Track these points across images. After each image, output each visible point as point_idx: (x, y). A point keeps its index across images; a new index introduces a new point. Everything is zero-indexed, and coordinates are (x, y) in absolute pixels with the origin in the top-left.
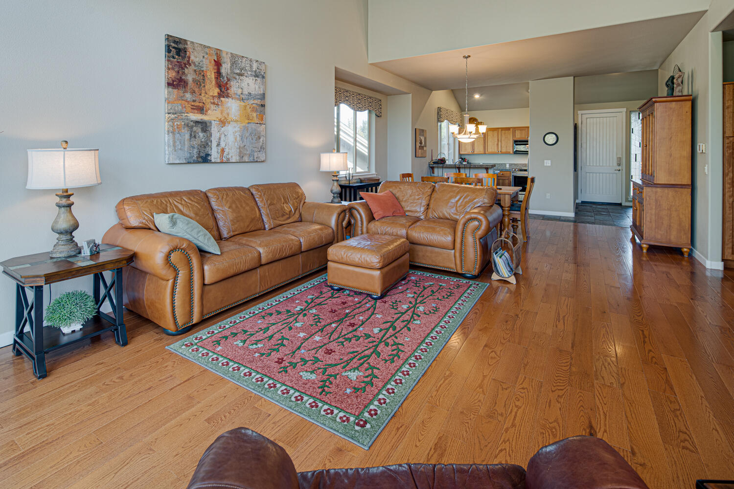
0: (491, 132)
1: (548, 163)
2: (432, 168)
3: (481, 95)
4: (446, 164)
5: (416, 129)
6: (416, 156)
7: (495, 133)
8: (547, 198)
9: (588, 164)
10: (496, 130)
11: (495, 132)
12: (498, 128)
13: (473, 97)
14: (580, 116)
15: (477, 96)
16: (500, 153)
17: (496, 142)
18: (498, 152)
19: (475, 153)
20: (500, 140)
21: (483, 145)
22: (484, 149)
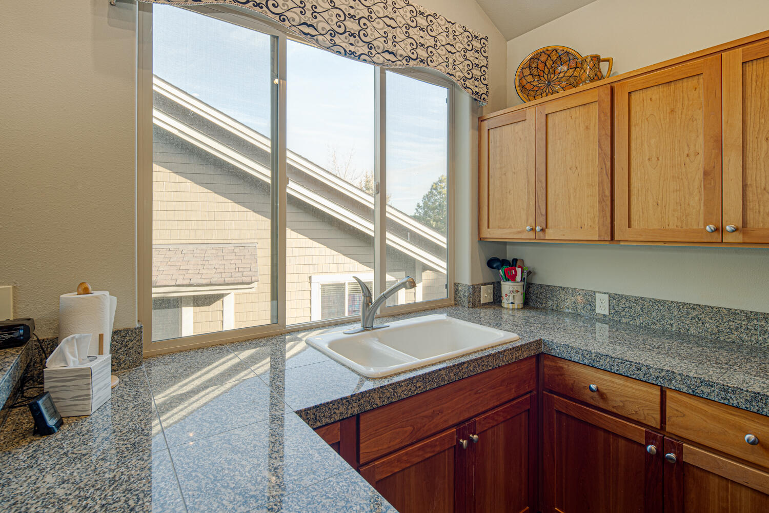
16: (739, 238)
17: (701, 158)
18: (720, 230)
19: (551, 234)
20: (732, 135)
21: (601, 183)
22: (602, 210)
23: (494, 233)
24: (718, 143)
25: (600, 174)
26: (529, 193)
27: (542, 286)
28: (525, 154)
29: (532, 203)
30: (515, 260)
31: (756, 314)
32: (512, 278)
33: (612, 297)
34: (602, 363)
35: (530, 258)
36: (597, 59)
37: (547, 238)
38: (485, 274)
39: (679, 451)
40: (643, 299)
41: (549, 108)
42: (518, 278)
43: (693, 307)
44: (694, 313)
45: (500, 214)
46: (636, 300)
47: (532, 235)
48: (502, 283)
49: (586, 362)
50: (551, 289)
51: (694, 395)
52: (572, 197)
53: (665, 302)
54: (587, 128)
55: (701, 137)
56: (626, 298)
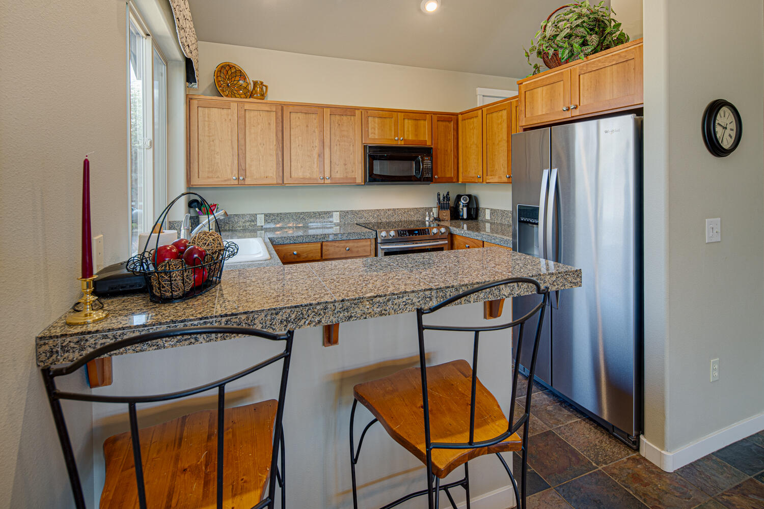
0: (302, 116)
1: (714, 229)
7: (315, 120)
10: (314, 113)
11: (312, 116)
16: (328, 181)
17: (317, 149)
18: (324, 178)
19: (249, 181)
21: (277, 155)
22: (278, 168)
25: (277, 150)
26: (233, 155)
28: (230, 131)
29: (236, 162)
31: (322, 212)
33: (266, 215)
34: (299, 240)
37: (246, 183)
40: (281, 214)
41: (247, 107)
43: (301, 213)
44: (302, 216)
45: (209, 168)
46: (278, 214)
47: (236, 182)
48: (200, 216)
49: (291, 242)
52: (261, 160)
53: (290, 213)
54: (269, 124)
55: (317, 140)
56: (273, 215)
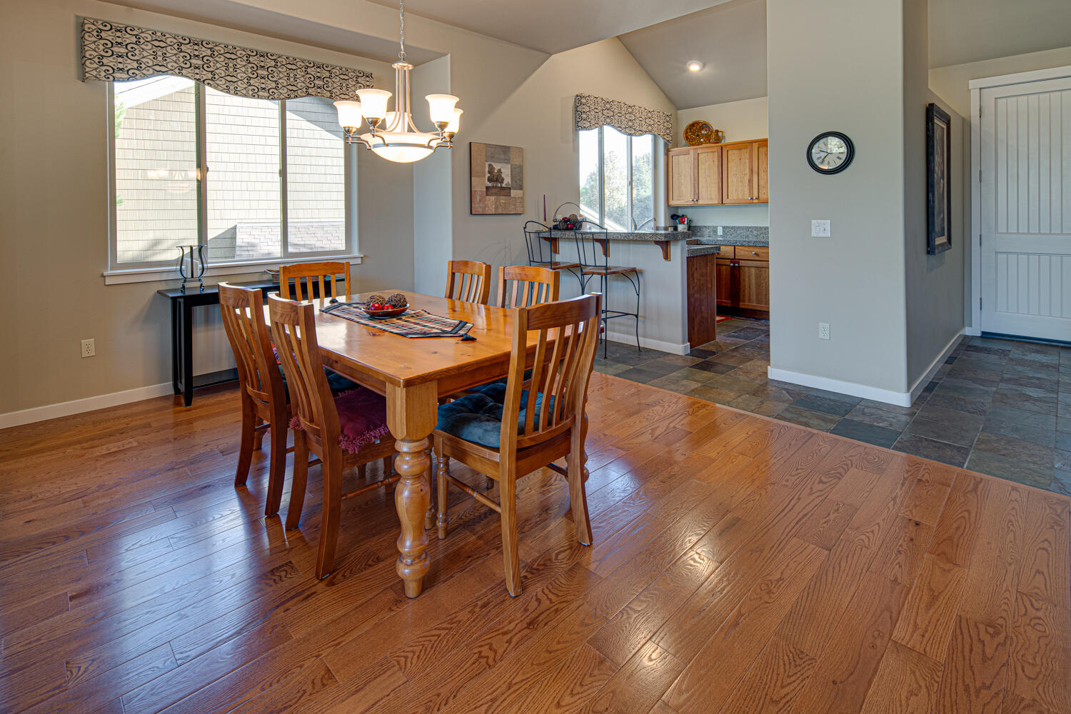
0: (736, 152)
1: (821, 228)
2: (553, 242)
3: (704, 65)
4: (583, 230)
5: (470, 143)
6: (471, 213)
7: (746, 154)
8: (821, 336)
9: (1002, 229)
10: (746, 148)
11: (744, 151)
12: (752, 142)
13: (686, 70)
14: (974, 95)
15: (694, 68)
16: (756, 201)
17: (748, 176)
18: (752, 199)
19: (700, 202)
20: (755, 169)
21: (718, 183)
22: (719, 192)
23: (673, 203)
24: (752, 170)
25: (718, 179)
26: (691, 185)
27: (695, 227)
28: (689, 169)
29: (692, 188)
30: (683, 216)
32: (683, 223)
33: (724, 227)
35: (689, 213)
36: (717, 131)
37: (698, 204)
38: (670, 222)
39: (738, 263)
40: (734, 227)
41: (699, 151)
42: (686, 223)
43: (750, 227)
45: (678, 194)
46: (732, 228)
47: (692, 203)
48: (678, 225)
50: (700, 227)
51: (742, 246)
52: (708, 187)
54: (713, 161)
55: (747, 169)
56: (729, 227)
